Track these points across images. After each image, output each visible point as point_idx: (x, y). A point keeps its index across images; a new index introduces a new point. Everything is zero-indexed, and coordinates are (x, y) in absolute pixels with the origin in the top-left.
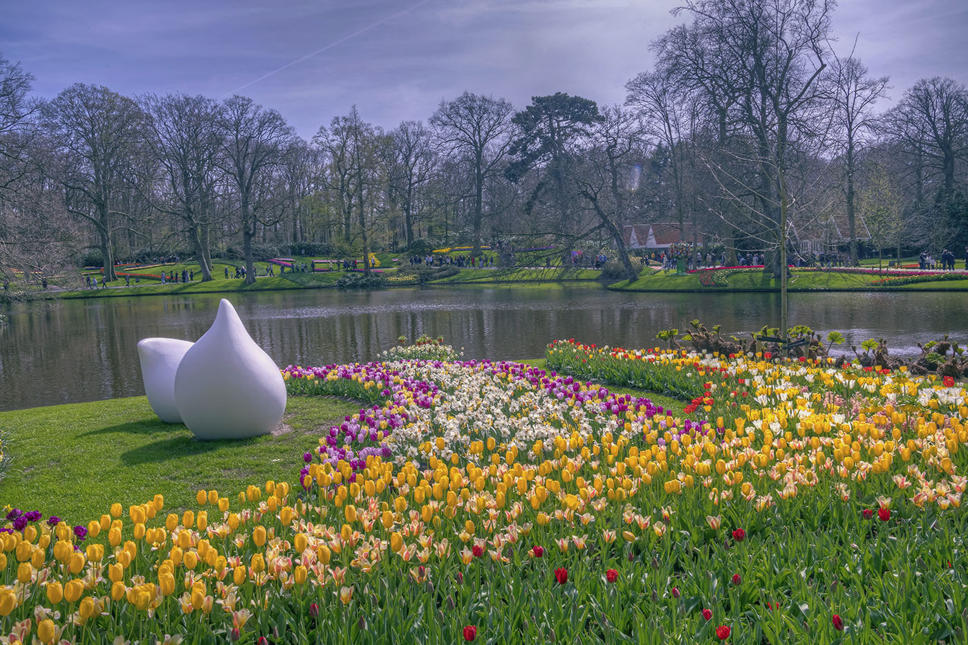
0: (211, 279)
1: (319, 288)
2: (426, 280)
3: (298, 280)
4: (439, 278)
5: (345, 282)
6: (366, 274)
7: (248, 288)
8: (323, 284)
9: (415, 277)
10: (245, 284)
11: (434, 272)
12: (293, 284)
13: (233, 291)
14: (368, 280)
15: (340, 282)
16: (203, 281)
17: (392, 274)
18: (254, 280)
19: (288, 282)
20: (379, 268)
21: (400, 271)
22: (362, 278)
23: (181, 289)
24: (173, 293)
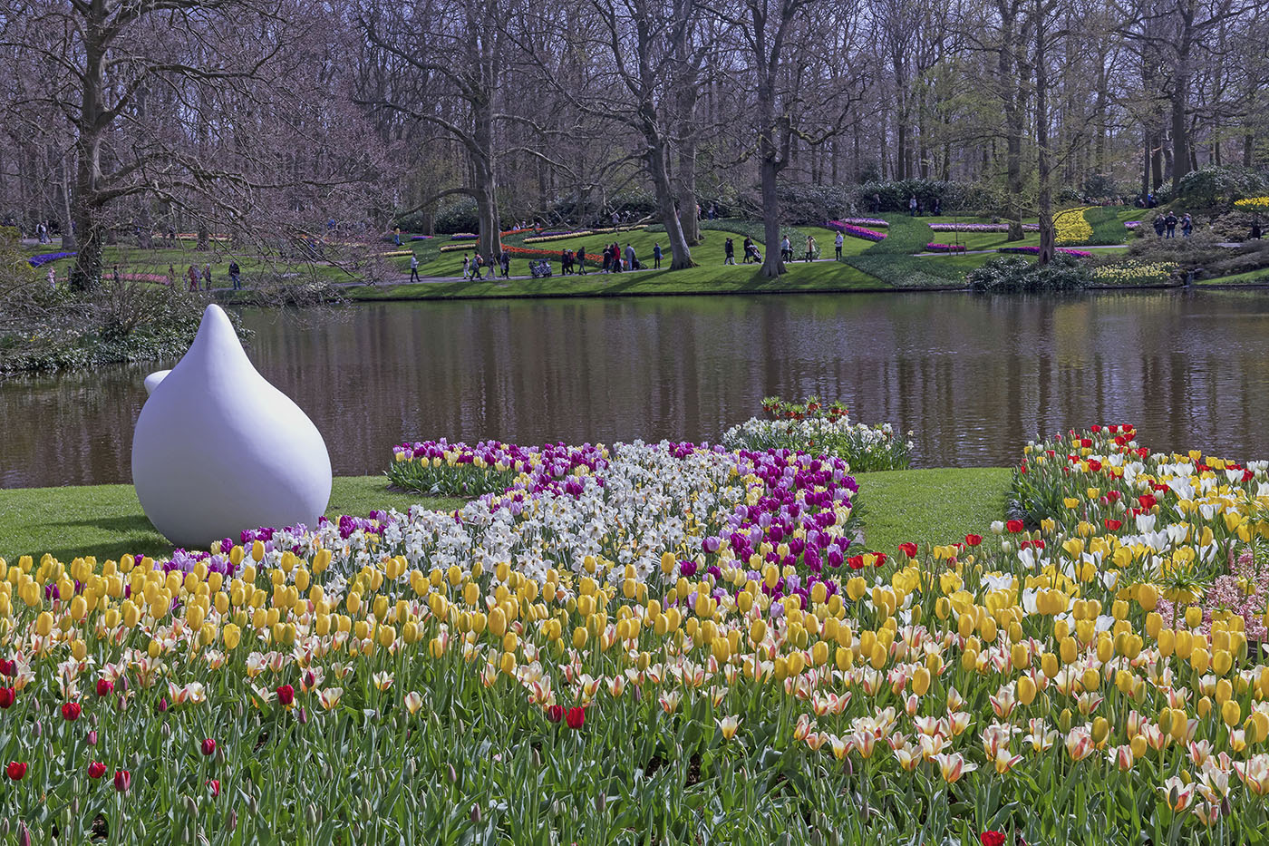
0: (689, 265)
1: (927, 290)
2: (1197, 276)
3: (882, 271)
4: (1233, 273)
5: (990, 278)
6: (1045, 260)
7: (767, 286)
8: (937, 281)
9: (1168, 269)
10: (760, 276)
11: (1223, 257)
12: (870, 282)
13: (732, 293)
14: (1045, 275)
15: (977, 277)
16: (673, 268)
17: (1109, 261)
18: (782, 270)
19: (857, 275)
20: (1087, 244)
21: (1135, 253)
22: (1033, 268)
23: (624, 285)
24: (607, 295)
